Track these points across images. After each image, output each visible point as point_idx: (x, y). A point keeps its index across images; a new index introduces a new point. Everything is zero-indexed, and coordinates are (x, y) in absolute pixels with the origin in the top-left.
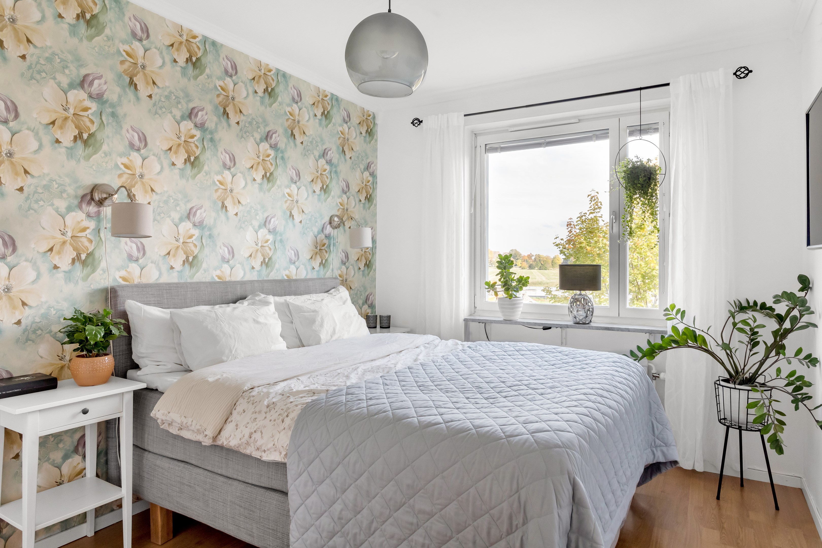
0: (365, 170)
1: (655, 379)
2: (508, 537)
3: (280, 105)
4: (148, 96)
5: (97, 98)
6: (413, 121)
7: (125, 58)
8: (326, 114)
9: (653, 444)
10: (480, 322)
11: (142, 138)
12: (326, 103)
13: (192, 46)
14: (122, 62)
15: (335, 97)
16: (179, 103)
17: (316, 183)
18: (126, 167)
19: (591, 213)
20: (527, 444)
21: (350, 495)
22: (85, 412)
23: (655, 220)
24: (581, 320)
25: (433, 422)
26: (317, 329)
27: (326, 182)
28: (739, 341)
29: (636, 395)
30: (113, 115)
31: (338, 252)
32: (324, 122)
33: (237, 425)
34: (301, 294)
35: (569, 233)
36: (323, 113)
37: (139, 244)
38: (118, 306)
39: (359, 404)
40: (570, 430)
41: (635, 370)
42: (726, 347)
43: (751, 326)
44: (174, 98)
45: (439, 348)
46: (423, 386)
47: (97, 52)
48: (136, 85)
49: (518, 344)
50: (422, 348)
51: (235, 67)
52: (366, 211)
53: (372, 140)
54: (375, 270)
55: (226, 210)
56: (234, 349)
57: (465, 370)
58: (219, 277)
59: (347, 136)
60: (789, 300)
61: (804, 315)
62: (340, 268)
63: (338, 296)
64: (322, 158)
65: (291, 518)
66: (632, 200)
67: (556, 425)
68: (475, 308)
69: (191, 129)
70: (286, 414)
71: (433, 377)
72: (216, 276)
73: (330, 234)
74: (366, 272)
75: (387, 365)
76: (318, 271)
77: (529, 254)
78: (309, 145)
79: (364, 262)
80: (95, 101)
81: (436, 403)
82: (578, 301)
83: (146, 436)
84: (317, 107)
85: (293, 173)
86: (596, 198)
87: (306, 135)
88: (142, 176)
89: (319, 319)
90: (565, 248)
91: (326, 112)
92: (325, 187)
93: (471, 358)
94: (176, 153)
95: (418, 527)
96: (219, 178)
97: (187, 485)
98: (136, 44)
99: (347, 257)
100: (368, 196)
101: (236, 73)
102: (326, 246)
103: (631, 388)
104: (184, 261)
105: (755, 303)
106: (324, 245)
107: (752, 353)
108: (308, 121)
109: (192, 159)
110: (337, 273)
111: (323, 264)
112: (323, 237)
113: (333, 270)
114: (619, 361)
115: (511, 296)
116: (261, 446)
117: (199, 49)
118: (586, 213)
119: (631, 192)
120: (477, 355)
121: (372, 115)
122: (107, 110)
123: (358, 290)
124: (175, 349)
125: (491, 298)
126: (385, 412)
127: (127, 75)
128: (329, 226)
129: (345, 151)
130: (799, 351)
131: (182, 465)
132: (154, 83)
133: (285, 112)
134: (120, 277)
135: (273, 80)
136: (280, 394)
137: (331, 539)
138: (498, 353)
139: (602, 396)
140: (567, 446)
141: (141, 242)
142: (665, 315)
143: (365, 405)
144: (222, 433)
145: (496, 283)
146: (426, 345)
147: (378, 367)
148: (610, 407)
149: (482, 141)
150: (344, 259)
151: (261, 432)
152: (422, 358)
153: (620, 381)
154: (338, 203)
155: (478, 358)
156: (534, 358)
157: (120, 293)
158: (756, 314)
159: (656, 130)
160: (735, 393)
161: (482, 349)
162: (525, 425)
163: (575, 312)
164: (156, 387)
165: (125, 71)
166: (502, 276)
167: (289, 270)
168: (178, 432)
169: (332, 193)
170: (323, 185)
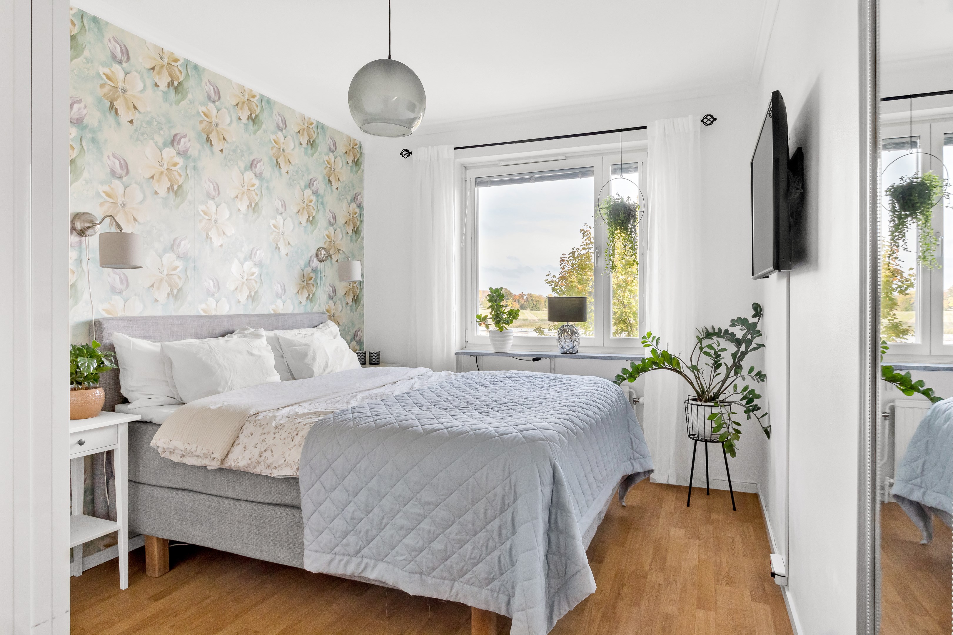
0: (351, 201)
1: (636, 404)
2: (501, 515)
3: (265, 132)
4: (129, 122)
5: (77, 123)
6: (402, 153)
7: (105, 81)
8: (311, 142)
9: (632, 457)
10: (471, 355)
11: (124, 166)
12: (312, 131)
13: (174, 70)
14: (102, 86)
15: (321, 125)
16: (161, 129)
17: (302, 214)
18: (108, 195)
19: (584, 249)
20: (517, 439)
21: (362, 497)
22: (81, 443)
23: (634, 254)
24: (568, 350)
25: (436, 428)
26: (310, 362)
27: (312, 213)
28: (706, 364)
29: (613, 410)
30: (94, 140)
31: (325, 286)
32: (309, 151)
33: (245, 447)
34: (288, 329)
35: (561, 269)
36: (308, 142)
37: (122, 276)
38: (104, 339)
39: (367, 419)
40: (552, 428)
41: (613, 390)
42: (694, 368)
43: (715, 350)
44: (156, 123)
45: (433, 378)
46: (422, 406)
47: (76, 75)
48: (116, 110)
49: (509, 372)
50: (416, 379)
51: (217, 92)
52: (354, 243)
53: (359, 170)
54: (363, 305)
55: (211, 242)
56: (230, 381)
57: (460, 394)
58: (204, 311)
59: (333, 165)
60: (743, 324)
61: (755, 337)
62: (327, 303)
63: (328, 330)
64: (308, 188)
65: (304, 525)
66: (613, 236)
67: (540, 425)
68: (466, 341)
69: (174, 156)
70: (295, 433)
71: (430, 399)
72: (202, 309)
73: (317, 268)
74: (354, 307)
75: (384, 393)
76: (305, 306)
77: (521, 293)
78: (294, 174)
79: (351, 297)
80: (75, 126)
81: (436, 416)
82: (565, 332)
83: (141, 469)
84: (302, 135)
85: (278, 203)
86: (588, 233)
87: (292, 165)
88: (124, 205)
89: (311, 353)
90: (557, 286)
91: (311, 141)
92: (311, 218)
93: (465, 384)
94: (158, 181)
95: (425, 517)
96: (203, 207)
97: (190, 512)
98: (116, 67)
99: (334, 291)
100: (356, 228)
101: (219, 98)
102: (313, 279)
103: (608, 404)
104: (168, 294)
105: (720, 329)
106: (311, 279)
107: (716, 374)
108: (293, 149)
109: (175, 187)
110: (324, 308)
111: (311, 299)
112: (310, 270)
113: (320, 305)
114: (600, 382)
115: (501, 329)
116: (271, 464)
117: (181, 72)
118: (578, 249)
119: (612, 228)
120: (470, 382)
121: (358, 144)
122: (87, 135)
123: (346, 326)
124: (167, 382)
125: (482, 331)
126: (391, 424)
127: (107, 99)
128: (315, 259)
129: (331, 182)
130: (751, 370)
131: (184, 493)
132: (135, 108)
133: (270, 140)
134: (104, 310)
135: (257, 106)
136: (287, 417)
137: (344, 538)
138: (491, 380)
139: (581, 407)
140: (549, 439)
141: (124, 274)
142: (643, 342)
143: (372, 420)
144: (229, 456)
145: (487, 316)
146: (419, 376)
147: (376, 395)
148: (588, 416)
149: (472, 174)
150: (332, 294)
151: (272, 450)
152: (417, 386)
153: (598, 397)
154: (325, 235)
155: (472, 384)
156: (524, 383)
157: (105, 325)
158: (721, 340)
159: (636, 169)
160: (701, 409)
161: (474, 377)
162: (514, 427)
163: (563, 343)
164: (151, 419)
165: (105, 95)
166: (493, 309)
167: (275, 305)
168: (181, 459)
169: (319, 225)
170: (309, 217)
